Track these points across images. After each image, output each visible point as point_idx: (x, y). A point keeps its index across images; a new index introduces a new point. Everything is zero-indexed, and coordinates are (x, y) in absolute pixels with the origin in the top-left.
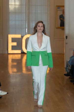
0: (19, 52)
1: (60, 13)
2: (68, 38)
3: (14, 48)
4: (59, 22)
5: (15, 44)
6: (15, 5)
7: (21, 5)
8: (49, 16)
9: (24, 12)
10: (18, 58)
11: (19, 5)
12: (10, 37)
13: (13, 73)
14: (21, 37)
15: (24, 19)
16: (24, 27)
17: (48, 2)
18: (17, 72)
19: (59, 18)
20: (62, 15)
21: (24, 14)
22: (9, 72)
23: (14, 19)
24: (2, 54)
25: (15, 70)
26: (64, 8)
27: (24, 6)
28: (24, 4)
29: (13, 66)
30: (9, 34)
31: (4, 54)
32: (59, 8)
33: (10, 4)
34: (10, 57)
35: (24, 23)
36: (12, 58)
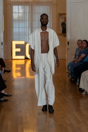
0: (23, 57)
1: (62, 20)
2: (69, 44)
3: (17, 54)
4: (61, 29)
5: (19, 50)
6: (19, 13)
7: (24, 13)
8: (51, 24)
9: (28, 19)
10: (21, 64)
11: (22, 13)
12: (14, 43)
13: (17, 78)
14: (25, 43)
15: (28, 26)
16: (28, 34)
17: (50, 10)
18: (21, 76)
19: (61, 25)
20: (64, 22)
21: (28, 21)
22: (13, 77)
23: (18, 27)
24: (7, 59)
25: (19, 74)
26: (66, 16)
27: (27, 14)
28: (27, 12)
29: (17, 71)
30: (13, 41)
31: (8, 59)
32: (61, 16)
33: (13, 12)
34: (14, 63)
35: (28, 31)
36: (16, 64)
